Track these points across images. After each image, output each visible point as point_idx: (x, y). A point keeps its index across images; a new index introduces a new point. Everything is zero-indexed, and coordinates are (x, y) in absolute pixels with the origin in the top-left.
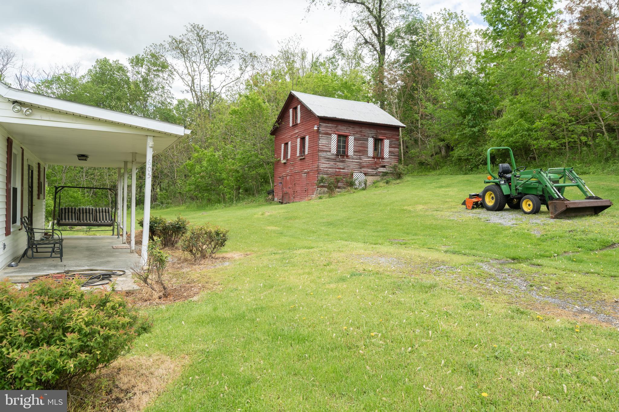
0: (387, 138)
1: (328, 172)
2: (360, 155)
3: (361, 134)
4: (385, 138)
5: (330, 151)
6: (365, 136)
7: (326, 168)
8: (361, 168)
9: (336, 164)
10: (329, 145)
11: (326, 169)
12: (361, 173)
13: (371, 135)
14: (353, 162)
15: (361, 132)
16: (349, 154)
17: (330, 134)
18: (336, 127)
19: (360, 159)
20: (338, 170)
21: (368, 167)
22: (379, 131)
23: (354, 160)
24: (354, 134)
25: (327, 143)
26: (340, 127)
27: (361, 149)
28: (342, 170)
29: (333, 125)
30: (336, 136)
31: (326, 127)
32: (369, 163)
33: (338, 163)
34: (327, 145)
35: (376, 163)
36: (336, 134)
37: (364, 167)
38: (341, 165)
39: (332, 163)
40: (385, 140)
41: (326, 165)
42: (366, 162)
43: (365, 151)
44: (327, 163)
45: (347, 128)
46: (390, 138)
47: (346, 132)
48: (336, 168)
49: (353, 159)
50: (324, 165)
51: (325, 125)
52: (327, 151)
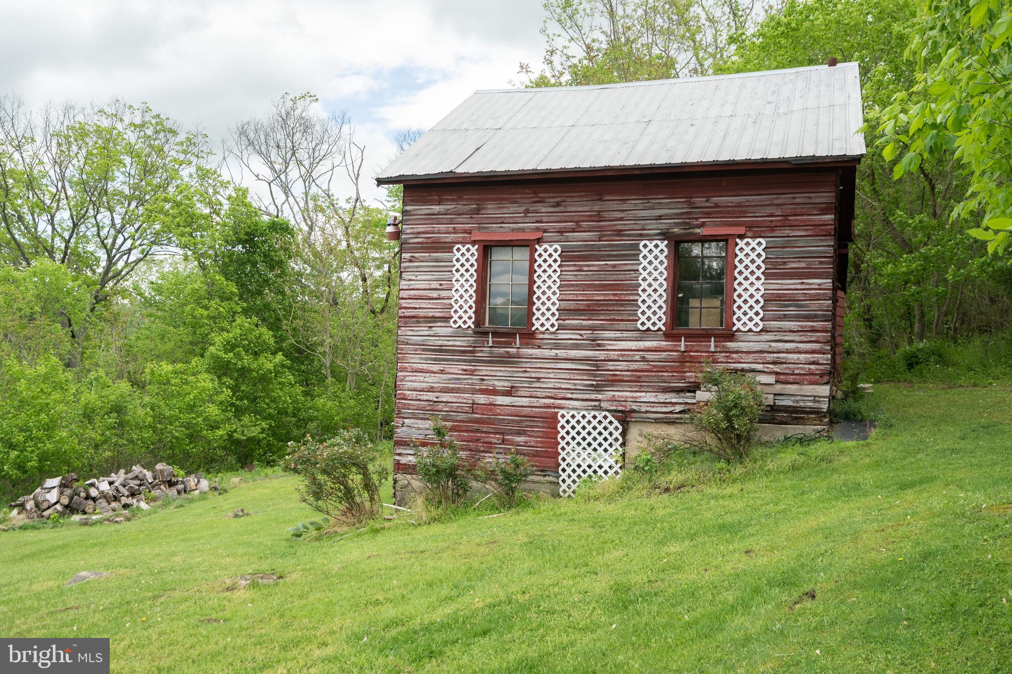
0: (754, 230)
1: (440, 406)
2: (593, 329)
3: (601, 229)
4: (741, 230)
5: (447, 319)
6: (619, 233)
7: (431, 390)
8: (597, 388)
9: (472, 373)
10: (444, 294)
11: (431, 396)
12: (600, 409)
13: (654, 227)
14: (556, 359)
15: (599, 217)
16: (537, 325)
17: (448, 247)
18: (477, 211)
19: (595, 343)
20: (482, 399)
21: (637, 380)
22: (699, 201)
23: (562, 353)
24: (561, 232)
25: (435, 285)
26: (491, 209)
27: (599, 296)
28: (500, 400)
29: (460, 207)
30: (474, 249)
31: (431, 218)
32: (644, 359)
33: (485, 370)
34: (435, 294)
35: (684, 360)
36: (474, 243)
37: (614, 381)
38: (498, 376)
39: (456, 368)
40: (741, 243)
41: (430, 380)
42: (625, 355)
43: (621, 302)
44: (436, 368)
45: (527, 212)
46: (772, 229)
47: (523, 230)
48: (474, 392)
49: (557, 347)
50: (420, 377)
51: (425, 209)
52: (434, 319)
